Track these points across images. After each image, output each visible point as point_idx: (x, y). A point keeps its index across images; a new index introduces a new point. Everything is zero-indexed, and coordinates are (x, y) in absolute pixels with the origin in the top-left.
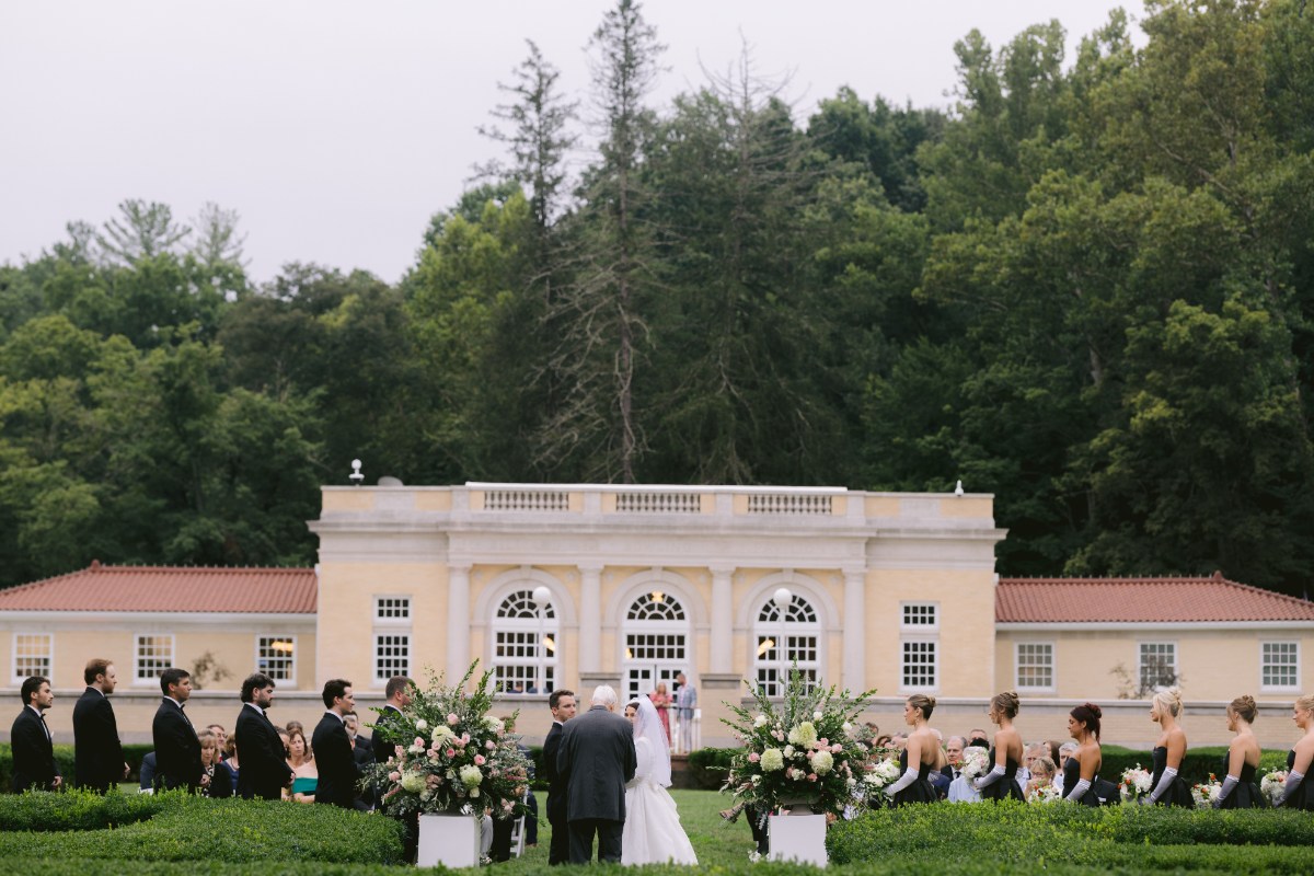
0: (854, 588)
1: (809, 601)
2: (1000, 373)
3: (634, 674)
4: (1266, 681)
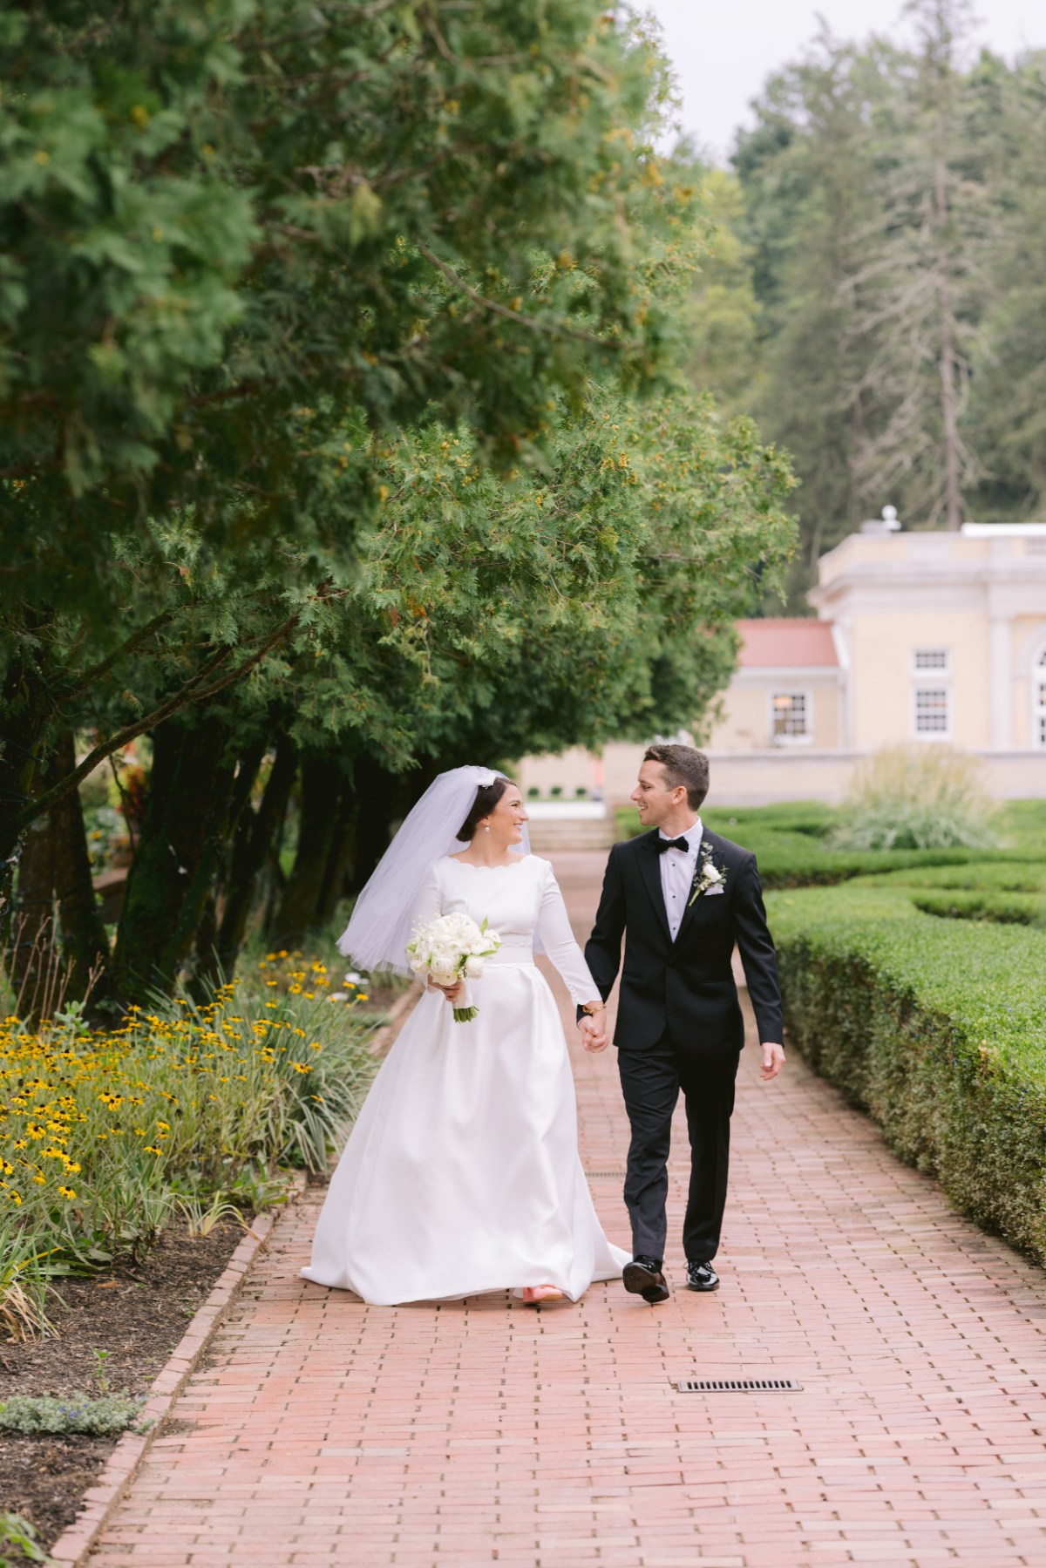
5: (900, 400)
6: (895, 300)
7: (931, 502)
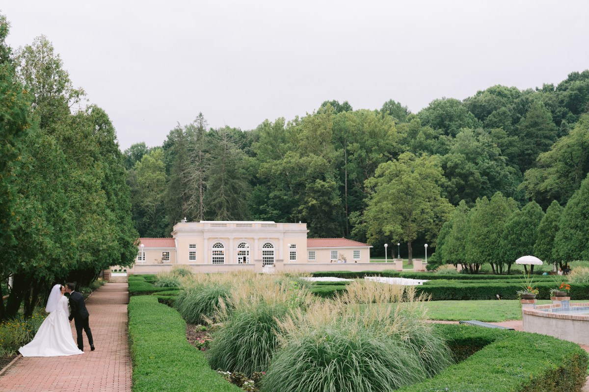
0: (281, 241)
1: (272, 244)
2: (277, 193)
3: (239, 258)
4: (354, 258)
5: (192, 195)
6: (191, 176)
7: (197, 215)
